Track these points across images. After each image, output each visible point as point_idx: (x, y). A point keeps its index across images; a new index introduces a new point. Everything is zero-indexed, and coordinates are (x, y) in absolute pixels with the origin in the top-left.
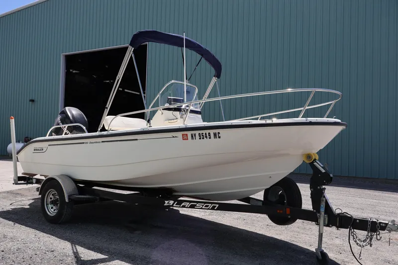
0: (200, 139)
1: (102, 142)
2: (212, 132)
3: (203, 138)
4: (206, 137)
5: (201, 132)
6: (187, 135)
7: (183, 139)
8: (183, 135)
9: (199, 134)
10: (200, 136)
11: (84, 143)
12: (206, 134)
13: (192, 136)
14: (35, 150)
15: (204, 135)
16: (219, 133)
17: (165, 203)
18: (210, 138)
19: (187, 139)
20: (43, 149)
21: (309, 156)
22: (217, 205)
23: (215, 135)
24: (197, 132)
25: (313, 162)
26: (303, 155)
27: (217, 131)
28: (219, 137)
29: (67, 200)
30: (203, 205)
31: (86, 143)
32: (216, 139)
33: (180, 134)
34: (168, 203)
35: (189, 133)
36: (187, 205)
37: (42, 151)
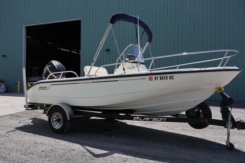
0: (160, 80)
1: (92, 82)
2: (168, 76)
3: (162, 79)
4: (165, 79)
5: (161, 76)
6: (152, 77)
7: (149, 80)
8: (149, 77)
9: (160, 77)
10: (160, 78)
11: (78, 83)
12: (164, 77)
13: (155, 78)
14: (40, 88)
15: (163, 77)
16: (173, 76)
17: (134, 118)
18: (167, 79)
19: (152, 80)
20: (46, 88)
21: (220, 89)
22: (165, 119)
23: (170, 77)
24: (159, 76)
25: (222, 92)
26: (216, 88)
27: (171, 75)
28: (173, 79)
29: (69, 119)
30: (157, 119)
31: (80, 83)
32: (170, 80)
33: (147, 77)
34: (136, 118)
35: (154, 77)
36: (147, 119)
37: (46, 89)
